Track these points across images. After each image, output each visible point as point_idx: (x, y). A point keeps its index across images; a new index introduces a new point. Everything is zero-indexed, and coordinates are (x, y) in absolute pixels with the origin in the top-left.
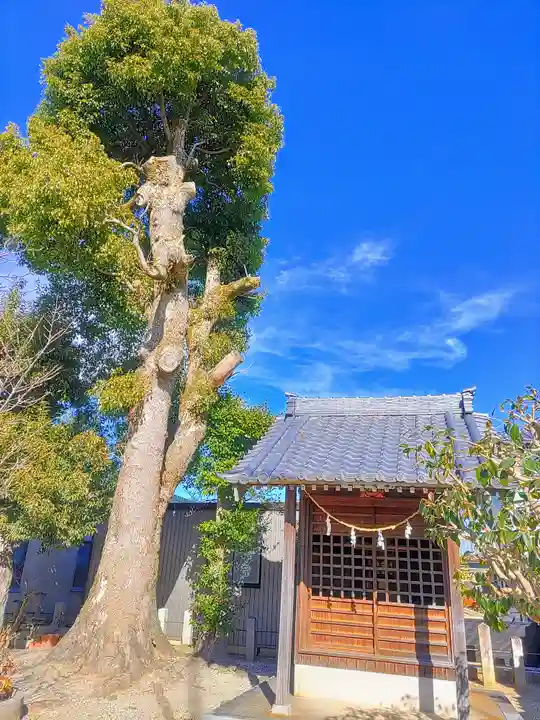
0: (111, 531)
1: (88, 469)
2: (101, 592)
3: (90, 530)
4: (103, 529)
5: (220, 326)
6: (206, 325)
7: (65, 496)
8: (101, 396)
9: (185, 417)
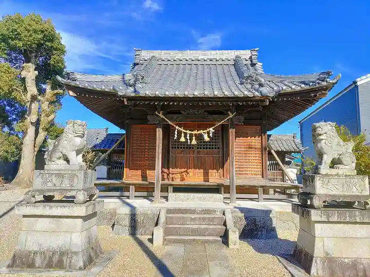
0: (22, 158)
1: (14, 145)
2: (21, 171)
3: (17, 158)
4: (20, 158)
5: (51, 103)
6: (47, 103)
7: (9, 151)
8: (16, 126)
9: (40, 130)
